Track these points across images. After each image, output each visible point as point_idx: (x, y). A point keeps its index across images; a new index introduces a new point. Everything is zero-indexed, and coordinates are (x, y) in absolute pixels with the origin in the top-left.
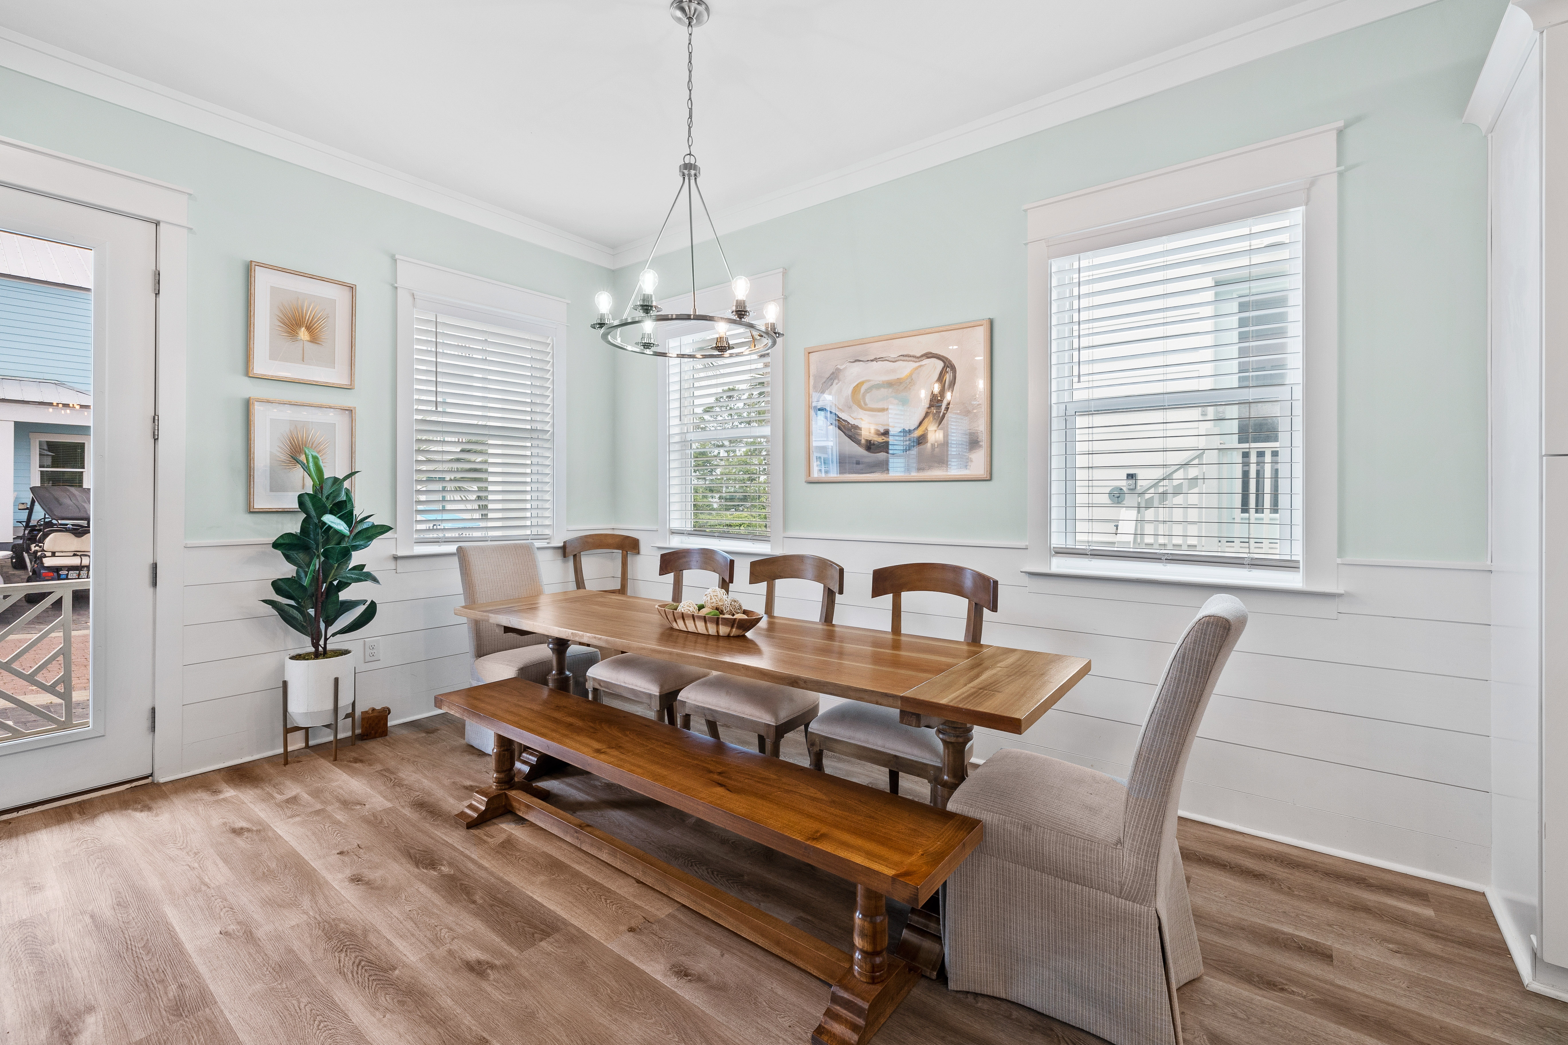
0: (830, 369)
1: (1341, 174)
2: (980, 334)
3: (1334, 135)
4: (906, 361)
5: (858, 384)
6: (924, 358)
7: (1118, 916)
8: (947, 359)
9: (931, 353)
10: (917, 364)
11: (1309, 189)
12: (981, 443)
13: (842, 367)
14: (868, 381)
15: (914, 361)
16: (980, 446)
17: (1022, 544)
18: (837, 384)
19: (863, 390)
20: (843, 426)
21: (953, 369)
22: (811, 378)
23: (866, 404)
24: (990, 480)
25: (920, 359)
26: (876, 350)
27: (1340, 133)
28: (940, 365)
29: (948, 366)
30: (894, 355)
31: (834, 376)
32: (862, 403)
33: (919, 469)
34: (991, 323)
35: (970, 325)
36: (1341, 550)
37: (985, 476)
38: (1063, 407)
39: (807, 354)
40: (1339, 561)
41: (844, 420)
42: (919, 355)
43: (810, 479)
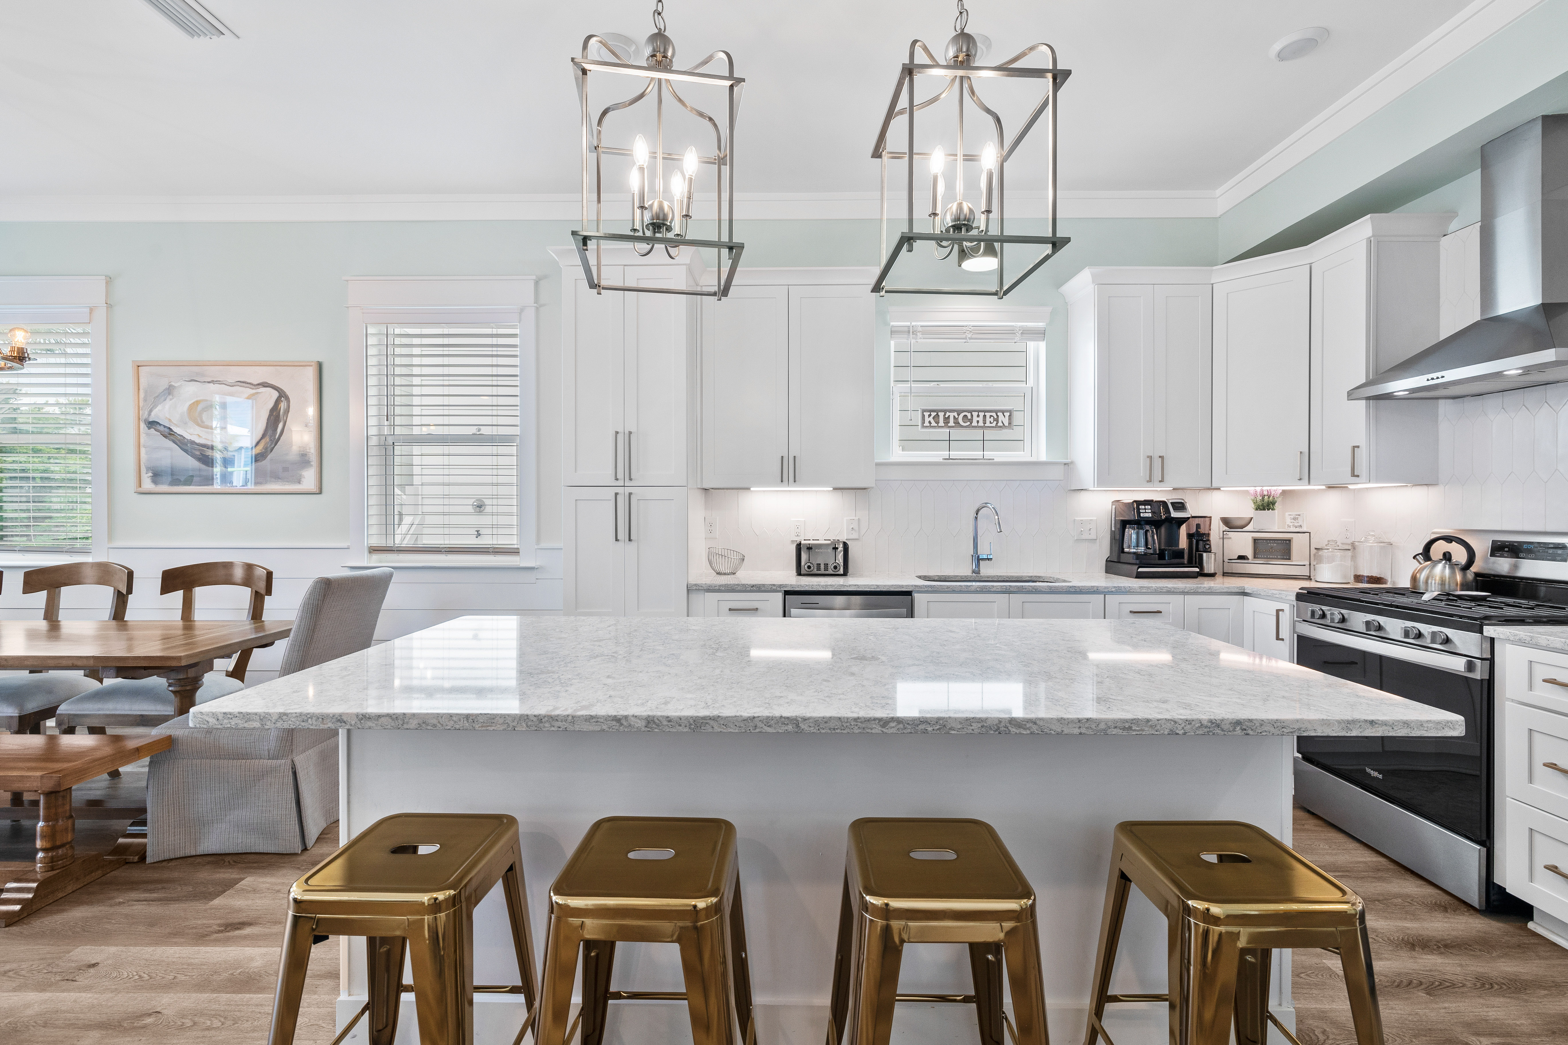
0: (163, 384)
1: (537, 309)
2: (310, 373)
3: (531, 285)
4: (244, 387)
5: (194, 403)
6: (261, 386)
7: (267, 772)
8: (281, 390)
9: (267, 383)
10: (254, 391)
11: (520, 313)
12: (311, 463)
13: (176, 385)
14: (206, 400)
15: (251, 388)
16: (311, 466)
17: (345, 545)
18: (171, 400)
19: (200, 407)
20: (178, 440)
21: (287, 399)
22: (141, 391)
23: (203, 422)
24: (320, 493)
25: (256, 387)
26: (213, 372)
27: (537, 283)
28: (275, 394)
29: (282, 395)
30: (231, 380)
31: (170, 391)
32: (200, 422)
33: (256, 483)
34: (320, 366)
35: (301, 364)
36: (538, 540)
37: (315, 490)
38: (383, 438)
39: (136, 367)
40: (536, 547)
41: (179, 435)
42: (255, 383)
43: (140, 490)
